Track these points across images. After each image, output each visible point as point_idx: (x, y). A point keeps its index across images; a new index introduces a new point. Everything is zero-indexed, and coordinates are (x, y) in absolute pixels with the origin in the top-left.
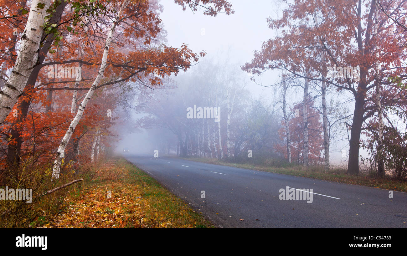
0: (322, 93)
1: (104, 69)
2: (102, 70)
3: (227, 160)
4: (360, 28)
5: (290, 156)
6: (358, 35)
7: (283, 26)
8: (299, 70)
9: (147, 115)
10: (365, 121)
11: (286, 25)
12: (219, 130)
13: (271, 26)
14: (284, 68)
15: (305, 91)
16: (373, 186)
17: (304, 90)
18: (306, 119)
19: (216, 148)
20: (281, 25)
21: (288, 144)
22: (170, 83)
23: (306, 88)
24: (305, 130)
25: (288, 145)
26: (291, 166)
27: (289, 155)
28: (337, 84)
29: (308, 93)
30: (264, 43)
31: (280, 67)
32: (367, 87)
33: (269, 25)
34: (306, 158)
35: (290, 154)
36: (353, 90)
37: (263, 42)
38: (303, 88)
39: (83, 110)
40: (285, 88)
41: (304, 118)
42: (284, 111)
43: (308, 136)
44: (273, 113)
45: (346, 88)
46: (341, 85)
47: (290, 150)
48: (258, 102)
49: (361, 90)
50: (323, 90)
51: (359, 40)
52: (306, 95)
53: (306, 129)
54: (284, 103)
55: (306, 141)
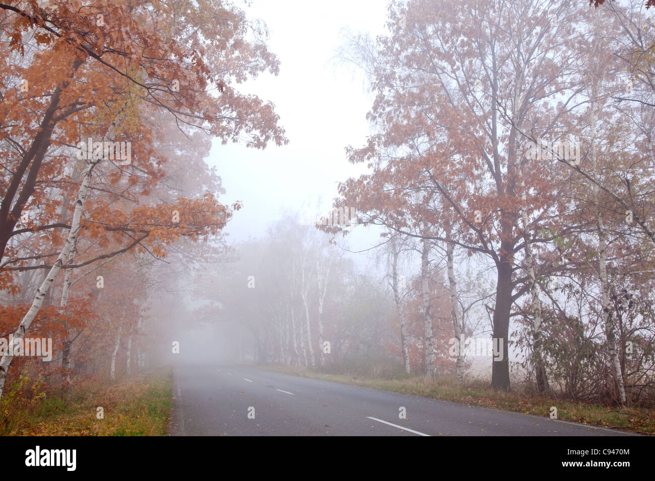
0: (447, 259)
1: (75, 234)
2: (73, 236)
3: (320, 369)
4: (496, 156)
5: (408, 361)
6: (494, 168)
7: (368, 158)
8: (405, 225)
9: (207, 302)
10: (516, 301)
11: (373, 156)
12: (308, 322)
13: (352, 159)
14: (381, 223)
15: (423, 258)
16: (520, 411)
17: (421, 255)
18: (427, 301)
19: (304, 350)
20: (366, 157)
21: (403, 342)
22: (229, 253)
23: (425, 253)
24: (426, 319)
25: (403, 344)
26: (407, 377)
27: (405, 359)
28: (466, 245)
29: (429, 260)
30: (340, 185)
31: (376, 221)
32: (515, 247)
33: (349, 158)
34: (430, 364)
35: (408, 358)
36: (493, 253)
37: (339, 183)
38: (420, 252)
39: (42, 298)
40: (396, 255)
41: (424, 300)
42: (396, 291)
43: (432, 328)
44: (387, 294)
45: (480, 249)
46: (473, 245)
47: (407, 352)
48: (363, 277)
49: (504, 252)
50: (449, 254)
51: (496, 175)
52: (426, 263)
53: (428, 317)
54: (395, 278)
55: (429, 336)
